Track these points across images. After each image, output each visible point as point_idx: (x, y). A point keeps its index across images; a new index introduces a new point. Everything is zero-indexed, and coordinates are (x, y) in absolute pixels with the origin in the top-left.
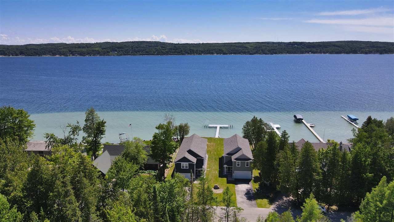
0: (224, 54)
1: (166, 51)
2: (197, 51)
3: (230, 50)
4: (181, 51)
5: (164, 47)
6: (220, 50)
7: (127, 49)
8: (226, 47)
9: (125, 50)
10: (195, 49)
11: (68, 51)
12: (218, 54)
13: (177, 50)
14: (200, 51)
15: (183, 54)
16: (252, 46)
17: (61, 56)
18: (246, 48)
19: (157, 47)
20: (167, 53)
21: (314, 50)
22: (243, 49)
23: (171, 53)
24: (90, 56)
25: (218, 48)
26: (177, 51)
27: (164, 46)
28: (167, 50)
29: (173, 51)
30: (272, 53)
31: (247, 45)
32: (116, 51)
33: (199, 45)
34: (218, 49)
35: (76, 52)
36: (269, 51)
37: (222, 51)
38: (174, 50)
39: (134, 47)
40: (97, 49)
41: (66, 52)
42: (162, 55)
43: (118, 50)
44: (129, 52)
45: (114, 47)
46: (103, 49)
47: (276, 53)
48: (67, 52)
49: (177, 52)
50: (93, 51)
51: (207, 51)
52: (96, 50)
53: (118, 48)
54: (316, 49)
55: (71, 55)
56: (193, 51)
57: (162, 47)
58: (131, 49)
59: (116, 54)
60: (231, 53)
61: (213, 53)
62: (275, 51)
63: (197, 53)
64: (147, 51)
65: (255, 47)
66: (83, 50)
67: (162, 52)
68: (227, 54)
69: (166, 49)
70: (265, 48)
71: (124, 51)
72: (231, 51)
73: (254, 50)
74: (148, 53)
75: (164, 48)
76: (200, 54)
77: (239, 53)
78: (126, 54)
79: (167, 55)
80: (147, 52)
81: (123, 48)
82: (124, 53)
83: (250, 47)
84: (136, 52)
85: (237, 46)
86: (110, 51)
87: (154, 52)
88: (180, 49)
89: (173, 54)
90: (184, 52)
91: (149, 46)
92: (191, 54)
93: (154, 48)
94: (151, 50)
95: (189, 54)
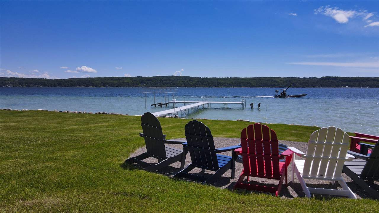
0: (252, 86)
1: (193, 84)
2: (224, 84)
3: (259, 83)
4: (209, 83)
6: (248, 83)
7: (156, 82)
8: (254, 80)
9: (153, 82)
10: (222, 82)
11: (101, 83)
12: (246, 87)
13: (204, 82)
14: (227, 83)
15: (210, 87)
16: (282, 80)
17: (93, 87)
18: (276, 81)
19: (185, 80)
20: (194, 85)
21: (351, 83)
22: (273, 83)
23: (198, 86)
24: (120, 87)
26: (204, 83)
27: (191, 79)
28: (194, 83)
29: (200, 83)
30: (305, 86)
31: (276, 79)
32: (145, 83)
33: (227, 79)
34: (246, 82)
35: (107, 83)
36: (301, 85)
37: (251, 84)
39: (163, 80)
40: (127, 81)
41: (98, 84)
42: (189, 87)
43: (146, 83)
44: (157, 84)
45: (144, 80)
46: (132, 81)
47: (308, 86)
49: (204, 85)
50: (123, 82)
51: (235, 83)
52: (126, 82)
53: (148, 81)
54: (354, 83)
55: (103, 86)
56: (220, 83)
57: (189, 80)
58: (160, 82)
59: (144, 85)
60: (260, 86)
61: (240, 86)
62: (307, 84)
63: (224, 86)
64: (174, 83)
65: (285, 81)
66: (114, 82)
67: (189, 84)
68: (255, 87)
69: (193, 82)
70: (296, 82)
71: (153, 83)
72: (260, 84)
73: (284, 83)
74: (175, 86)
75: (191, 81)
76: (227, 87)
77: (269, 86)
78: (154, 85)
79: (194, 87)
80: (174, 84)
81: (152, 81)
82: (152, 85)
83: (279, 81)
84: (164, 84)
86: (139, 83)
87: (181, 84)
88: (207, 81)
89: (200, 86)
90: (211, 84)
91: (178, 80)
92: (218, 86)
93: (182, 81)
94: (179, 82)
95: (216, 86)
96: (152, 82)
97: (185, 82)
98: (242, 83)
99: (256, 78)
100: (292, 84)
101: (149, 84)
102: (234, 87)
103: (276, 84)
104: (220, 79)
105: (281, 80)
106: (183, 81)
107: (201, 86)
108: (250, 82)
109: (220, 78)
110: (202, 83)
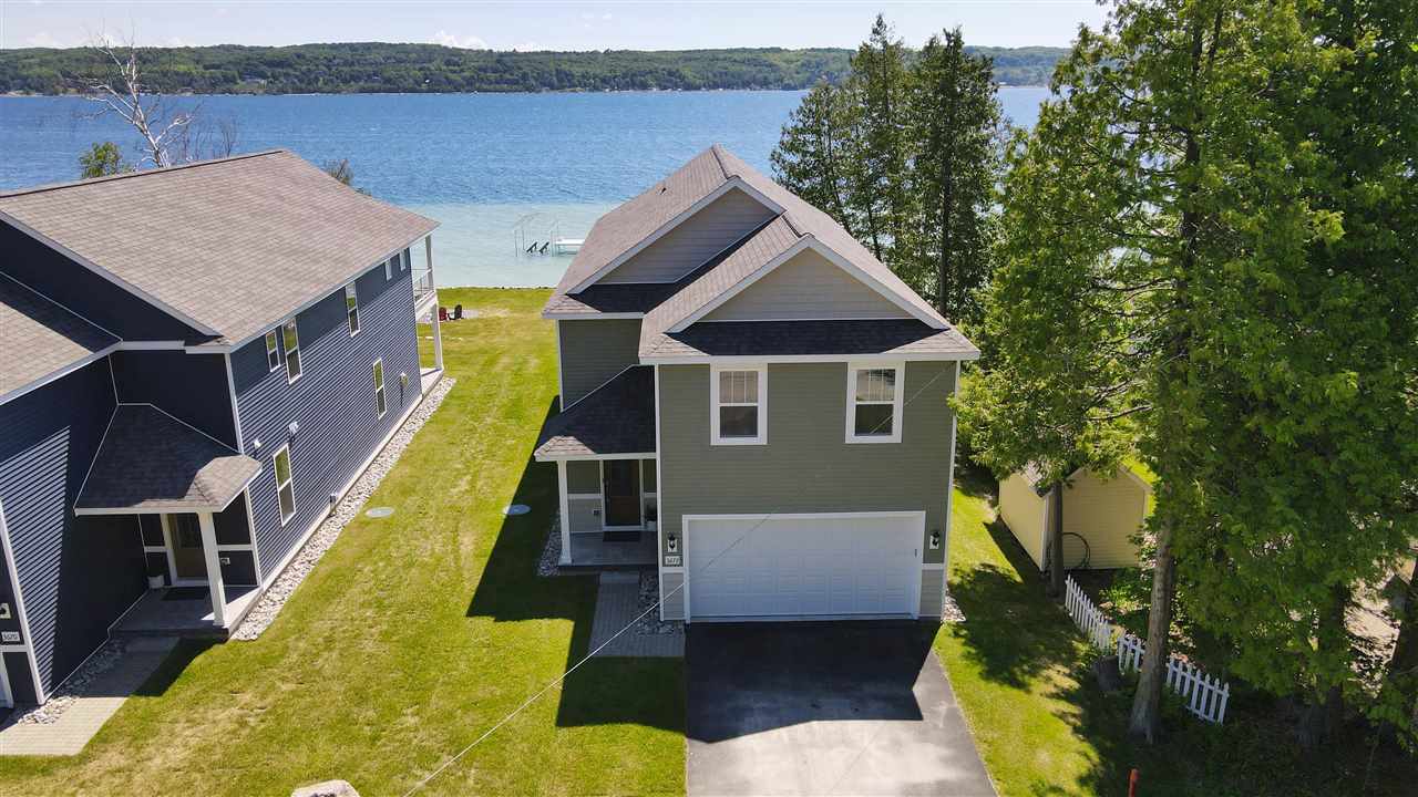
0: (689, 87)
1: (464, 78)
2: (583, 76)
3: (710, 75)
4: (525, 77)
5: (456, 64)
6: (671, 74)
7: (309, 71)
8: (693, 63)
9: (297, 73)
10: (577, 71)
11: (59, 75)
12: (665, 88)
13: (505, 72)
14: (595, 77)
15: (530, 89)
16: (792, 62)
17: (28, 93)
18: (771, 65)
19: (430, 61)
20: (470, 85)
21: (1016, 72)
22: (760, 71)
23: (485, 87)
25: (662, 67)
26: (507, 76)
27: (456, 59)
28: (466, 74)
29: (492, 76)
31: (772, 58)
32: (264, 77)
33: (592, 56)
34: (664, 69)
37: (682, 78)
38: (495, 71)
39: (336, 61)
40: (182, 68)
41: (49, 79)
42: (450, 92)
43: (269, 74)
44: (317, 79)
45: (256, 62)
46: (206, 68)
48: (56, 76)
49: (508, 82)
50: (165, 74)
51: (625, 76)
52: (177, 73)
53: (271, 64)
54: (1023, 71)
55: (73, 90)
56: (569, 76)
57: (448, 63)
58: (326, 70)
59: (260, 87)
60: (715, 86)
61: (644, 86)
63: (584, 86)
64: (386, 75)
65: (803, 65)
67: (450, 82)
68: (698, 88)
69: (462, 71)
70: (840, 66)
71: (296, 77)
72: (715, 75)
73: (798, 73)
74: (392, 86)
75: (456, 68)
76: (595, 88)
77: (746, 85)
78: (303, 86)
79: (468, 91)
80: (388, 81)
81: (290, 66)
82: (294, 83)
83: (784, 64)
84: (346, 81)
85: (735, 61)
86: (236, 74)
87: (416, 82)
88: (520, 68)
89: (492, 87)
90: (536, 80)
91: (400, 61)
92: (561, 88)
93: (418, 66)
94: (403, 73)
95: (552, 88)
96: (291, 71)
97: (429, 69)
98: (651, 72)
99: (699, 51)
100: (826, 74)
101: (282, 79)
102: (620, 88)
103: (772, 77)
104: (566, 57)
105: (789, 62)
106: (421, 69)
107: (498, 86)
108: (678, 70)
109: (565, 53)
110: (498, 75)
